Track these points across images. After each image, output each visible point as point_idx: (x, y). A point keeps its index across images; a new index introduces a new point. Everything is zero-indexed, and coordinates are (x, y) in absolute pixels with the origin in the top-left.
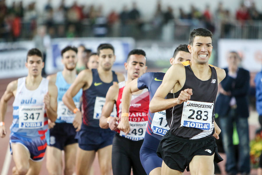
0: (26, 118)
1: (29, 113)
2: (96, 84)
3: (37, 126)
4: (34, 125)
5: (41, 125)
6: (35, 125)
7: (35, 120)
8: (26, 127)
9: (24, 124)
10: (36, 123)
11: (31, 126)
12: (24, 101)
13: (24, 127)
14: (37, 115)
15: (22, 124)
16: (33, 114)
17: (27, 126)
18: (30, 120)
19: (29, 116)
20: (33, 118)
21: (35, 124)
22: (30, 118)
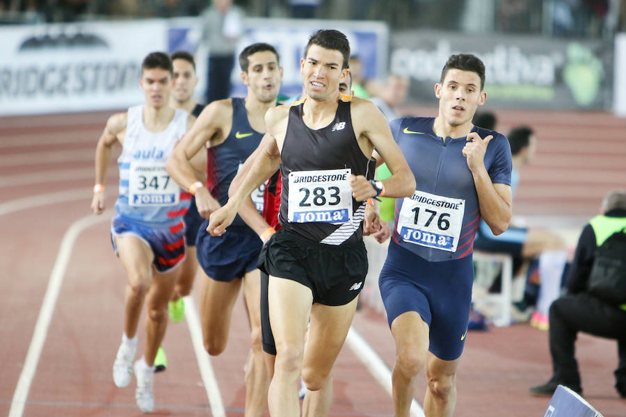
0: (142, 186)
1: (150, 176)
2: (238, 136)
3: (164, 202)
4: (159, 199)
5: (173, 200)
6: (161, 200)
7: (160, 190)
8: (143, 202)
9: (139, 197)
10: (163, 196)
11: (153, 201)
12: (140, 153)
13: (139, 203)
14: (165, 180)
15: (136, 197)
16: (156, 178)
17: (144, 200)
18: (150, 190)
19: (148, 183)
20: (156, 186)
21: (161, 198)
22: (151, 185)
